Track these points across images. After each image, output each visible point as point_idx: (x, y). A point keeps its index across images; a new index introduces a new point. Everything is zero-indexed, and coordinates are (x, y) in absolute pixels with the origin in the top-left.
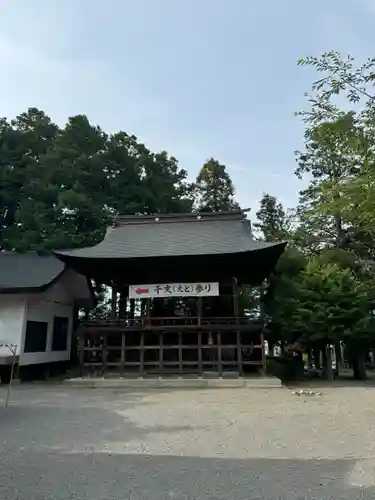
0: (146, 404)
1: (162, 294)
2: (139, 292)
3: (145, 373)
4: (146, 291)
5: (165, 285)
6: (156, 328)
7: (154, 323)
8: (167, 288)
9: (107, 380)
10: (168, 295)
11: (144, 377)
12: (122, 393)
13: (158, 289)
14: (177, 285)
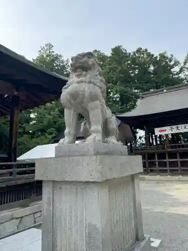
0: (178, 189)
1: (175, 131)
2: (161, 131)
3: (171, 173)
4: (165, 131)
5: (176, 126)
6: (174, 150)
7: (172, 147)
8: (178, 128)
9: (150, 177)
10: (178, 131)
11: (171, 175)
12: (161, 183)
13: (172, 129)
14: (183, 125)
